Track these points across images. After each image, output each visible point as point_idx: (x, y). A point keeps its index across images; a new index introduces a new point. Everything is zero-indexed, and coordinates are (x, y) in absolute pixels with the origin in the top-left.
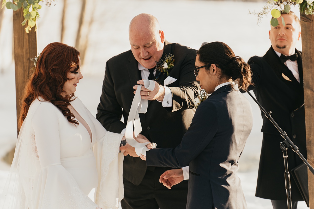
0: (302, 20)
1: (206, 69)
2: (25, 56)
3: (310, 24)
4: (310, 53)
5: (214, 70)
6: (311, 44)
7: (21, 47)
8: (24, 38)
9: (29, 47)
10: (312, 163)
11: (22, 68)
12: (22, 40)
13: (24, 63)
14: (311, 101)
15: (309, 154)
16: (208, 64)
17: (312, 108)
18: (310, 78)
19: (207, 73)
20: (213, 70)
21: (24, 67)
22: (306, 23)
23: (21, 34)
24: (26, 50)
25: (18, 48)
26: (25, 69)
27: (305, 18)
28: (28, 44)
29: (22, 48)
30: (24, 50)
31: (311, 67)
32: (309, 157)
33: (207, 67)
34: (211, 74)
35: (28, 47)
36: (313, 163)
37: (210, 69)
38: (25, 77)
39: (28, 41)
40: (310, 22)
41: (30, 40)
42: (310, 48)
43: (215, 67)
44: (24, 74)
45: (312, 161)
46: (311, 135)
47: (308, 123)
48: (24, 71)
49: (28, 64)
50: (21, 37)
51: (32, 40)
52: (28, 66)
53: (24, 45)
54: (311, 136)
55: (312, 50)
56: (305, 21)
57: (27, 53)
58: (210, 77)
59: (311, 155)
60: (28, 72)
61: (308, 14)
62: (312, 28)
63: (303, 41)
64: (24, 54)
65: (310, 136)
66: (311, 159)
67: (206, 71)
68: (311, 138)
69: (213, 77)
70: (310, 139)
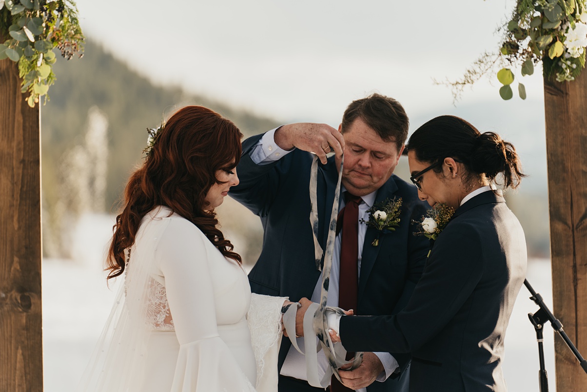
0: (548, 93)
1: (435, 171)
2: (15, 155)
3: (562, 99)
4: (562, 153)
5: (451, 169)
6: (564, 138)
7: (8, 137)
8: (14, 121)
9: (24, 139)
10: (563, 359)
11: (10, 178)
12: (10, 125)
13: (13, 169)
14: (564, 242)
15: (559, 343)
16: (437, 161)
17: (564, 256)
18: (562, 201)
19: (440, 178)
20: (449, 169)
21: (13, 176)
22: (555, 97)
23: (9, 113)
24: (19, 143)
25: (2, 140)
26: (15, 181)
27: (552, 88)
28: (21, 132)
29: (10, 140)
30: (14, 144)
31: (564, 180)
32: (559, 348)
33: (438, 168)
34: (448, 177)
35: (22, 138)
36: (565, 359)
37: (444, 168)
38: (15, 196)
39: (21, 127)
40: (563, 97)
41: (27, 124)
42: (562, 145)
43: (453, 163)
44: (13, 191)
45: (564, 355)
46: (562, 306)
47: (558, 284)
48: (13, 184)
49: (21, 171)
50: (9, 118)
51: (31, 124)
52: (21, 175)
53: (13, 134)
54: (563, 310)
55: (565, 147)
56: (553, 93)
57: (19, 150)
58: (447, 185)
59: (562, 345)
60: (20, 187)
61: (563, 80)
62: (565, 108)
63: (549, 131)
64: (13, 153)
65: (561, 310)
66: (563, 352)
67: (437, 176)
68: (563, 314)
69: (453, 181)
70: (560, 315)
